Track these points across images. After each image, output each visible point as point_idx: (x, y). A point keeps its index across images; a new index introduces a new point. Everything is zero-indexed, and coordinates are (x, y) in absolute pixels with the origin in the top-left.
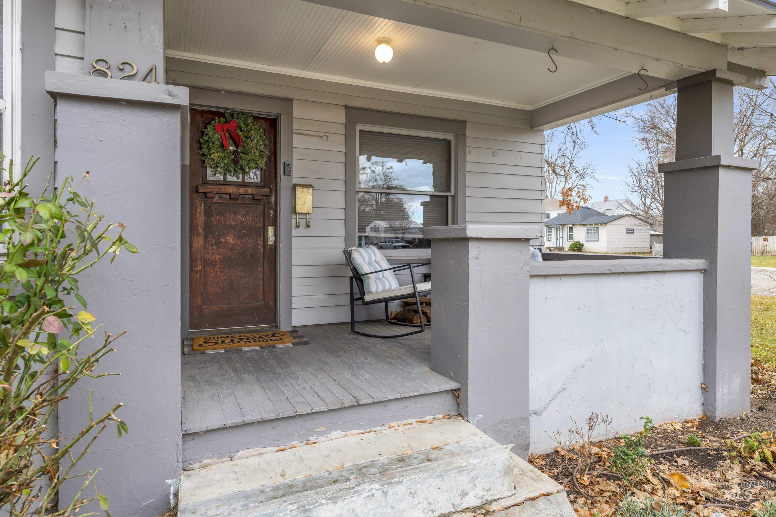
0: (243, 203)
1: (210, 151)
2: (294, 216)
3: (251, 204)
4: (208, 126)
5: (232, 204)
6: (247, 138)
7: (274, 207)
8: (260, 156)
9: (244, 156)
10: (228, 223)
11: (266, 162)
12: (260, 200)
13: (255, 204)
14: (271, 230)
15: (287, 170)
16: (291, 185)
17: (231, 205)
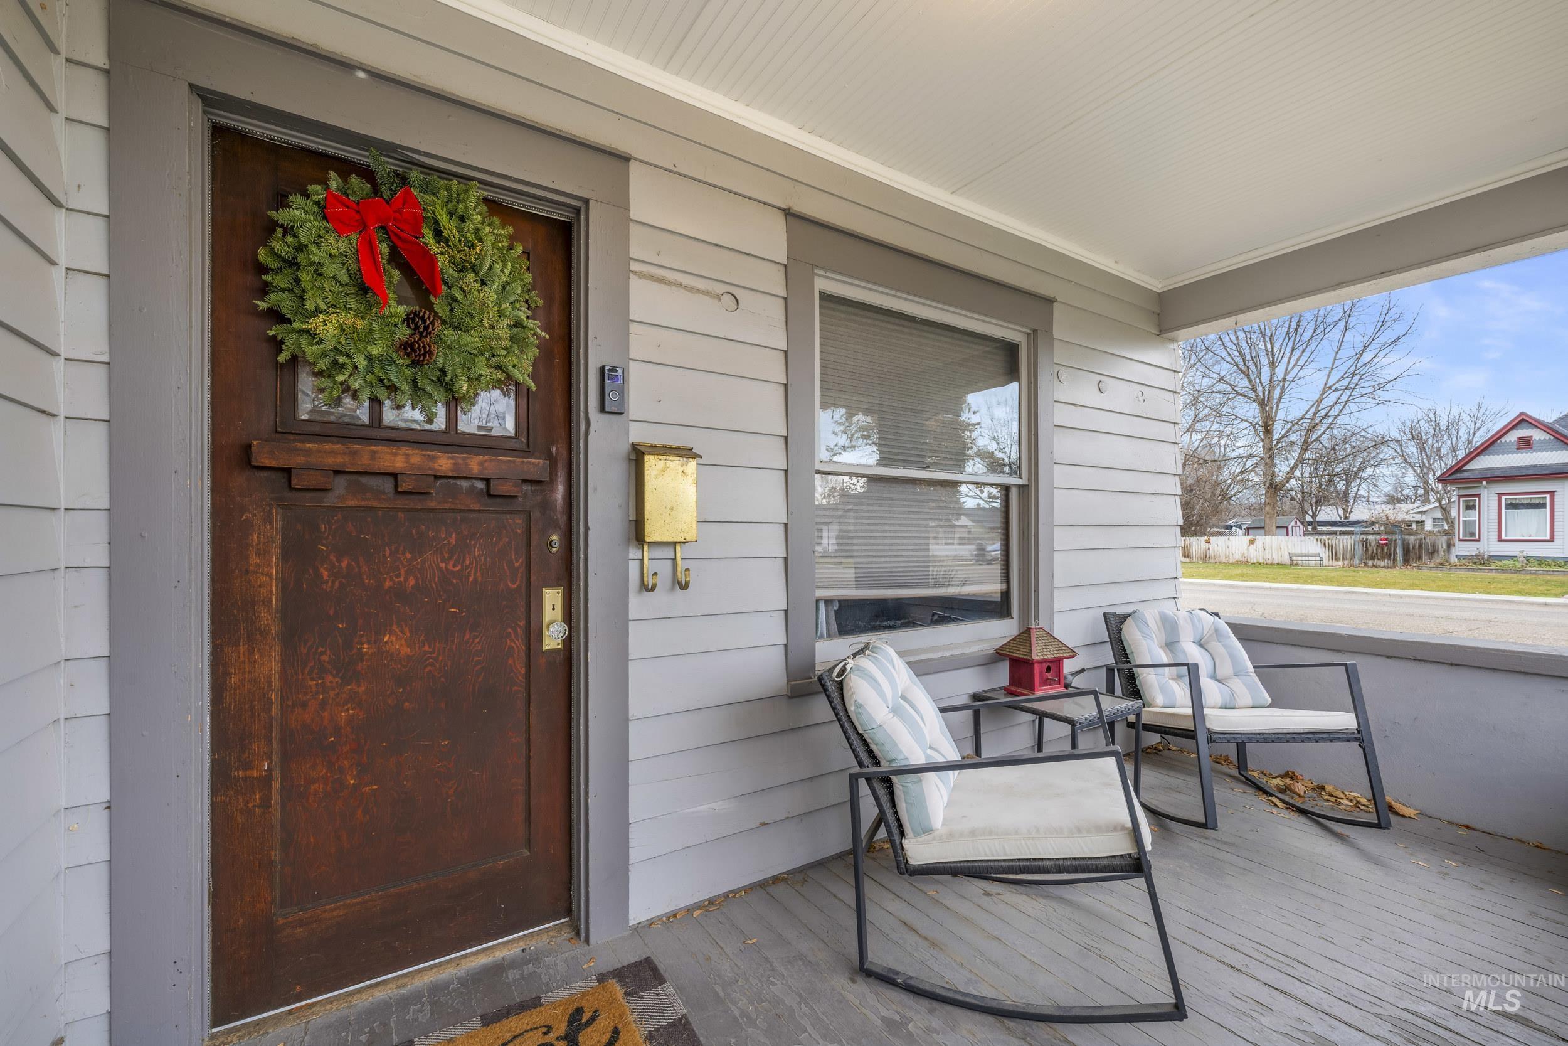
0: (447, 506)
1: (302, 299)
2: (633, 553)
3: (479, 511)
4: (296, 199)
5: (403, 510)
6: (462, 268)
7: (562, 520)
8: (513, 339)
9: (450, 336)
10: (388, 584)
11: (534, 364)
12: (516, 496)
13: (497, 512)
14: (552, 599)
15: (612, 396)
16: (625, 448)
17: (401, 515)
